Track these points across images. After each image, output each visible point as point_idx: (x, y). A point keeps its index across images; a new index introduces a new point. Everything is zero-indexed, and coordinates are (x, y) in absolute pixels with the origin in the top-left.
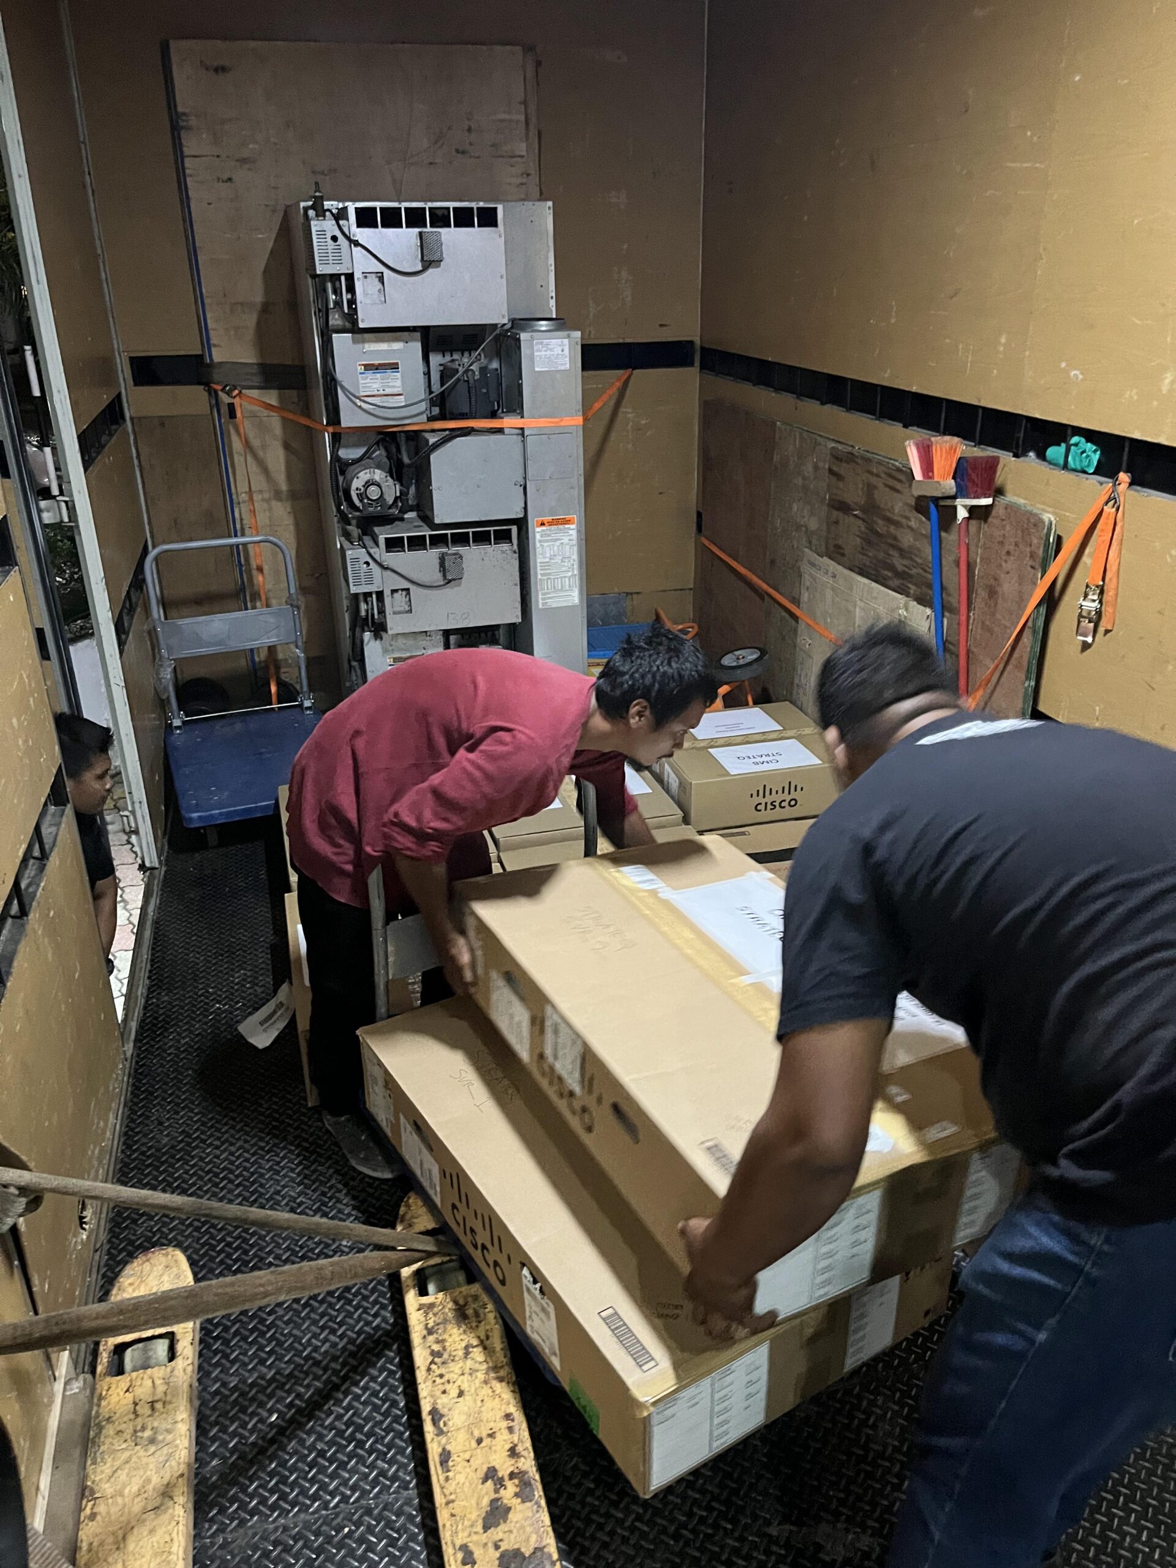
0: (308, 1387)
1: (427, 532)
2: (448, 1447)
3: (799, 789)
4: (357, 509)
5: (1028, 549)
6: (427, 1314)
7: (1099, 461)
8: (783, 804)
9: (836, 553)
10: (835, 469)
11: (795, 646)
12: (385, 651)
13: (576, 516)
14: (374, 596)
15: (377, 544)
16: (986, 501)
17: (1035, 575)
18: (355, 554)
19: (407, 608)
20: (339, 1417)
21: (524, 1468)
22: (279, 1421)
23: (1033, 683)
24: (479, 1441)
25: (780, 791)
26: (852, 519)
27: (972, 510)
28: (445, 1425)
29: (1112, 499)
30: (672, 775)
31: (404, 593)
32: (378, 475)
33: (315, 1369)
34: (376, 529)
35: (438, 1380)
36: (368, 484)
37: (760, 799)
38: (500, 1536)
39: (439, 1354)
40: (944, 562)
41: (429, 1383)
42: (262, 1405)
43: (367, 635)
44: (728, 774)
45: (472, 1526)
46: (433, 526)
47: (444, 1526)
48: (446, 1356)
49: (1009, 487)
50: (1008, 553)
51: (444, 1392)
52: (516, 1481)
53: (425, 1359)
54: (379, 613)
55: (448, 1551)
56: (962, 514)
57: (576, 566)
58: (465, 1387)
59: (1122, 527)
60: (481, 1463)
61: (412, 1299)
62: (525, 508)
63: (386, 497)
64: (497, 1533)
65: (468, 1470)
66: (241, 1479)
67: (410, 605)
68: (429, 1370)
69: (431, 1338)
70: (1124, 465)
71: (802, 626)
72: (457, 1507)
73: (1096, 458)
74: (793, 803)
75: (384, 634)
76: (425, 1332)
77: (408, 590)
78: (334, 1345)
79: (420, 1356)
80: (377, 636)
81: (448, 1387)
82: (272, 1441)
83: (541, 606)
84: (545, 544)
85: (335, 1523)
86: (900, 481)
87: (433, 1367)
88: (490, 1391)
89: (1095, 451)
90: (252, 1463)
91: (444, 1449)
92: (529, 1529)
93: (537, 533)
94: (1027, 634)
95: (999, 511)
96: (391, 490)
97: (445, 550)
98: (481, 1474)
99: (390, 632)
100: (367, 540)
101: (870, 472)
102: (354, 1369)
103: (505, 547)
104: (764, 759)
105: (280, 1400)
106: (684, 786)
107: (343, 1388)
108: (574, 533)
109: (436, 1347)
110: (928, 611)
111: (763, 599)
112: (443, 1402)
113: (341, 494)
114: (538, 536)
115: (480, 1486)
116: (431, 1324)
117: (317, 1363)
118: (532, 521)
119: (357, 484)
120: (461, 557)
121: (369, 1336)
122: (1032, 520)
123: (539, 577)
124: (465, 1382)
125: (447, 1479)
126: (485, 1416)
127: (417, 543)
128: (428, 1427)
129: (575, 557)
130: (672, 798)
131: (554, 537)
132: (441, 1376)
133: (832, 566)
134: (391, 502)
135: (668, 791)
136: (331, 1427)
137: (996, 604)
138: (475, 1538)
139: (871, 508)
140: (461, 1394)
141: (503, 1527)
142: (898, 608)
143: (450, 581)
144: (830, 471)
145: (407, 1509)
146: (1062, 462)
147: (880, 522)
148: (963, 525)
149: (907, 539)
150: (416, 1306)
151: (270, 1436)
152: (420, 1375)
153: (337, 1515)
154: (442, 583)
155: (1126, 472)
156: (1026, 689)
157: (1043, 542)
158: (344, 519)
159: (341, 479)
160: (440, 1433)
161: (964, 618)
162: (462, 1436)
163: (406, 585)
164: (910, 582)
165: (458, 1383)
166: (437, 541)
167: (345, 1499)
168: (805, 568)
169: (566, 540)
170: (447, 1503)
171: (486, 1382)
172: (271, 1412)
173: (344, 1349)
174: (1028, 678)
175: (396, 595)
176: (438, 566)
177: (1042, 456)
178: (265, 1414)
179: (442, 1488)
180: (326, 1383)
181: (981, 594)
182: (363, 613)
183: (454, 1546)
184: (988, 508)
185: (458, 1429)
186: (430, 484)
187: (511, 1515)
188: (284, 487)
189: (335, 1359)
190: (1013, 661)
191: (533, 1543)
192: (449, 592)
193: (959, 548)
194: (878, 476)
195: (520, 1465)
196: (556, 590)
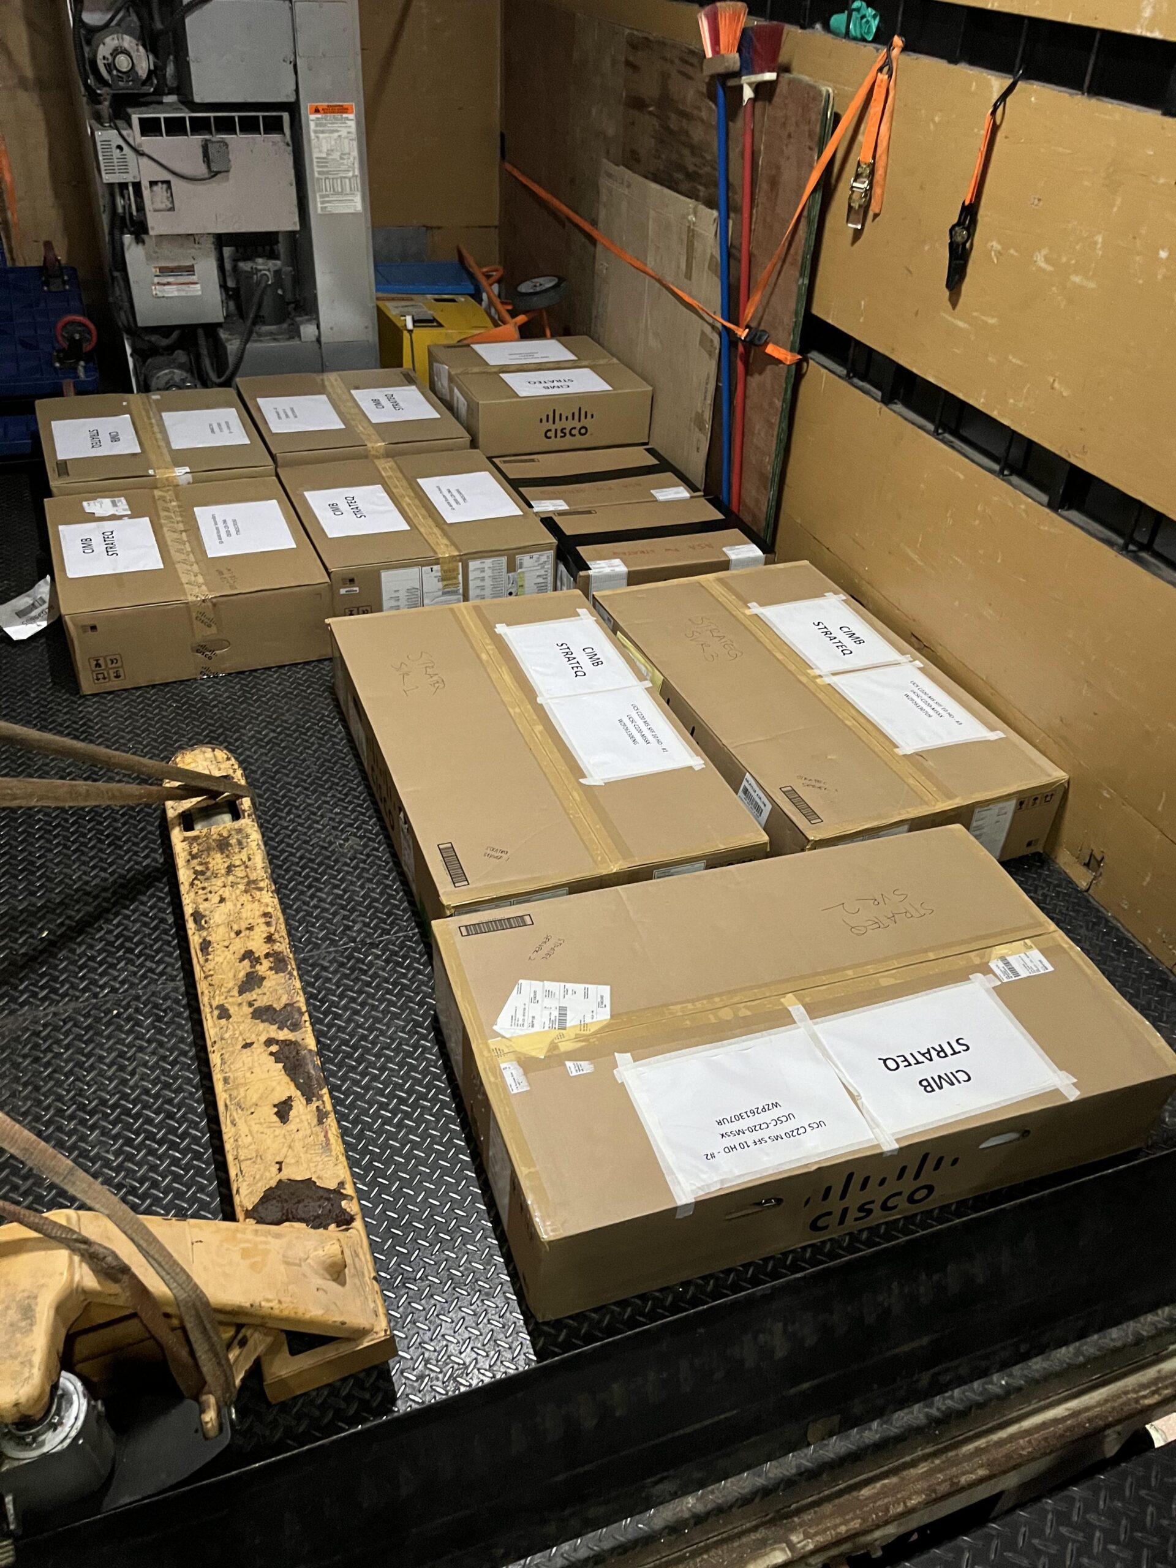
0: (79, 911)
1: (187, 114)
2: (208, 938)
3: (589, 416)
4: (105, 83)
5: (807, 128)
6: (191, 844)
7: (878, 28)
8: (573, 432)
9: (632, 160)
10: (631, 59)
11: (593, 272)
12: (149, 258)
13: (355, 104)
14: (131, 188)
15: (130, 126)
16: (770, 76)
17: (812, 157)
18: (105, 136)
19: (170, 206)
20: (110, 932)
21: (279, 950)
22: (51, 937)
23: (806, 282)
24: (238, 933)
25: (570, 418)
26: (647, 117)
27: (758, 88)
28: (206, 922)
29: (887, 66)
30: (461, 398)
31: (165, 186)
32: (128, 42)
33: (85, 897)
34: (129, 110)
35: (201, 892)
36: (116, 52)
37: (550, 425)
38: (255, 997)
39: (202, 873)
40: (731, 155)
41: (192, 894)
42: (33, 925)
43: (127, 238)
44: (517, 396)
45: (229, 991)
46: (194, 106)
47: (202, 993)
48: (208, 874)
49: (795, 65)
50: (789, 136)
51: (206, 900)
52: (271, 959)
53: (189, 876)
54: (138, 210)
55: (206, 1010)
56: (748, 93)
57: (357, 165)
58: (226, 895)
59: (894, 98)
60: (239, 946)
61: (177, 835)
62: (297, 91)
63: (138, 68)
64: (249, 996)
65: (227, 953)
66: (12, 980)
67: (172, 202)
68: (192, 884)
69: (195, 861)
70: (898, 30)
71: (599, 247)
72: (215, 980)
73: (874, 24)
74: (583, 431)
75: (145, 237)
76: (189, 857)
77: (168, 183)
78: (105, 880)
79: (184, 875)
80: (139, 240)
81: (209, 896)
82: (42, 952)
83: (319, 211)
84: (321, 136)
85: (103, 1008)
86: (692, 65)
87: (196, 882)
88: (250, 898)
89: (874, 17)
90: (23, 967)
91: (204, 940)
92: (280, 991)
93: (312, 121)
94: (803, 222)
95: (782, 88)
96: (144, 64)
97: (207, 137)
98: (239, 955)
99: (151, 233)
100: (120, 123)
101: (665, 59)
102: (125, 897)
103: (276, 137)
104: (556, 384)
105: (51, 921)
106: (472, 408)
107: (114, 910)
108: (352, 124)
109: (199, 868)
110: (715, 213)
111: (564, 226)
112: (203, 907)
113: (87, 67)
114: (312, 125)
115: (237, 964)
116: (195, 851)
117: (88, 894)
118: (305, 107)
119: (104, 51)
120: (226, 145)
121: (139, 873)
122: (811, 94)
123: (316, 175)
124: (226, 893)
125: (207, 960)
126: (244, 915)
127: (175, 127)
128: (191, 925)
129: (355, 153)
130: (462, 424)
131: (330, 127)
132: (204, 888)
133: (628, 174)
134: (144, 76)
135: (457, 417)
136: (101, 940)
137: (777, 196)
138: (230, 1000)
139: (665, 101)
140: (222, 900)
141: (257, 991)
142: (688, 214)
143: (217, 173)
144: (628, 63)
145: (173, 995)
146: (844, 30)
147: (673, 116)
148: (749, 108)
149: (697, 134)
150: (181, 838)
151: (40, 948)
152: (184, 889)
153: (106, 1002)
154: (207, 176)
155: (900, 35)
156: (800, 288)
157: (820, 117)
158: (94, 98)
159: (86, 49)
160: (201, 928)
161: (746, 215)
162: (222, 930)
163: (167, 176)
164: (700, 184)
165: (220, 892)
166: (200, 126)
167: (114, 990)
168: (604, 182)
169: (343, 133)
170: (206, 978)
171: (246, 891)
172: (41, 930)
173: (115, 882)
174: (802, 275)
175: (155, 188)
176: (201, 155)
177: (827, 27)
178: (35, 932)
179: (202, 967)
180: (96, 908)
181: (764, 186)
182: (120, 210)
183: (211, 1006)
184: (772, 84)
185: (218, 926)
186: (187, 55)
187: (264, 983)
188: (29, 73)
189: (105, 890)
190: (789, 259)
191: (284, 1000)
192: (214, 187)
193: (744, 135)
194: (672, 62)
195: (275, 948)
196: (336, 193)
